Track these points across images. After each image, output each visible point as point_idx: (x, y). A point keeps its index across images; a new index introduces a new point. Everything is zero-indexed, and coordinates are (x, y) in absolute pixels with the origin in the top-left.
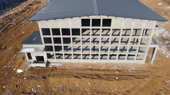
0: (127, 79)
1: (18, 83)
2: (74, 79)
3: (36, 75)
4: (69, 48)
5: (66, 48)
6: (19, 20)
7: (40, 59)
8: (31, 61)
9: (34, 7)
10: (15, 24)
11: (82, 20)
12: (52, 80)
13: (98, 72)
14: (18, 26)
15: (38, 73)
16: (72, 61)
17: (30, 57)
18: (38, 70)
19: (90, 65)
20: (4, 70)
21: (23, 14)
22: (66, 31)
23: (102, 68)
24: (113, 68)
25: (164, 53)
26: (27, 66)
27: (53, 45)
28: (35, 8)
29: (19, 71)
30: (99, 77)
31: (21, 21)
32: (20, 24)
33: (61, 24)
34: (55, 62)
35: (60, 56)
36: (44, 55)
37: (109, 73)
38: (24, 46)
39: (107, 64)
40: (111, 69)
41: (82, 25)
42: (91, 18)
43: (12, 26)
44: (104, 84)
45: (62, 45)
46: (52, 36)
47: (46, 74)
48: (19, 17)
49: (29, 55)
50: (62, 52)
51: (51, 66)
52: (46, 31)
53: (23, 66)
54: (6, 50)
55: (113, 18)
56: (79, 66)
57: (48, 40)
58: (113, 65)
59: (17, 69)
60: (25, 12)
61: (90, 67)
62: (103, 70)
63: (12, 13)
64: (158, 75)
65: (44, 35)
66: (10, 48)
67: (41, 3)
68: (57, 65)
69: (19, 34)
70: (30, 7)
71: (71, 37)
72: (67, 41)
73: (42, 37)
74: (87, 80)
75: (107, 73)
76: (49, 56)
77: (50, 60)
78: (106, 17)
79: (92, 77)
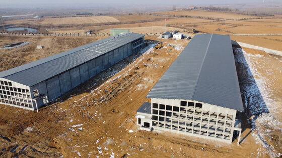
0: (211, 151)
1: (130, 139)
2: (170, 143)
3: (143, 136)
4: (169, 120)
5: (167, 120)
6: (127, 86)
7: (147, 125)
8: (140, 125)
9: (140, 71)
10: (123, 90)
11: (181, 101)
12: (154, 141)
13: (189, 143)
14: (126, 92)
15: (145, 135)
16: (171, 130)
17: (140, 122)
18: (145, 133)
19: (185, 136)
20: (119, 129)
21: (130, 79)
22: (169, 108)
23: (194, 141)
24: (202, 142)
25: (256, 139)
26: (136, 129)
27: (158, 115)
28: (141, 74)
29: (131, 131)
30: (189, 145)
31: (128, 87)
32: (127, 90)
33: (166, 102)
34: (157, 129)
35: (162, 125)
36: (150, 122)
37: (198, 145)
38: (138, 113)
39: (198, 138)
40: (201, 142)
41: (181, 105)
42: (188, 101)
43: (120, 91)
44: (191, 151)
45: (165, 117)
46: (159, 109)
47: (150, 137)
48: (126, 82)
49: (140, 120)
50: (164, 122)
51: (154, 131)
52: (155, 105)
53: (134, 128)
54: (119, 113)
55: (203, 103)
56: (175, 136)
57: (155, 112)
58: (203, 140)
59: (129, 129)
60: (132, 77)
61: (184, 138)
62: (194, 142)
63: (119, 76)
64: (239, 154)
65: (153, 107)
66: (122, 113)
67: (147, 68)
68: (159, 132)
69: (128, 101)
70: (136, 71)
71: (172, 112)
72: (169, 114)
73: (152, 109)
74: (179, 146)
75: (196, 144)
76: (154, 124)
77: (154, 127)
78: (197, 102)
79: (183, 144)
